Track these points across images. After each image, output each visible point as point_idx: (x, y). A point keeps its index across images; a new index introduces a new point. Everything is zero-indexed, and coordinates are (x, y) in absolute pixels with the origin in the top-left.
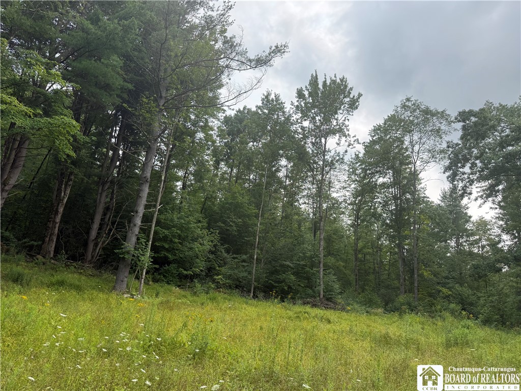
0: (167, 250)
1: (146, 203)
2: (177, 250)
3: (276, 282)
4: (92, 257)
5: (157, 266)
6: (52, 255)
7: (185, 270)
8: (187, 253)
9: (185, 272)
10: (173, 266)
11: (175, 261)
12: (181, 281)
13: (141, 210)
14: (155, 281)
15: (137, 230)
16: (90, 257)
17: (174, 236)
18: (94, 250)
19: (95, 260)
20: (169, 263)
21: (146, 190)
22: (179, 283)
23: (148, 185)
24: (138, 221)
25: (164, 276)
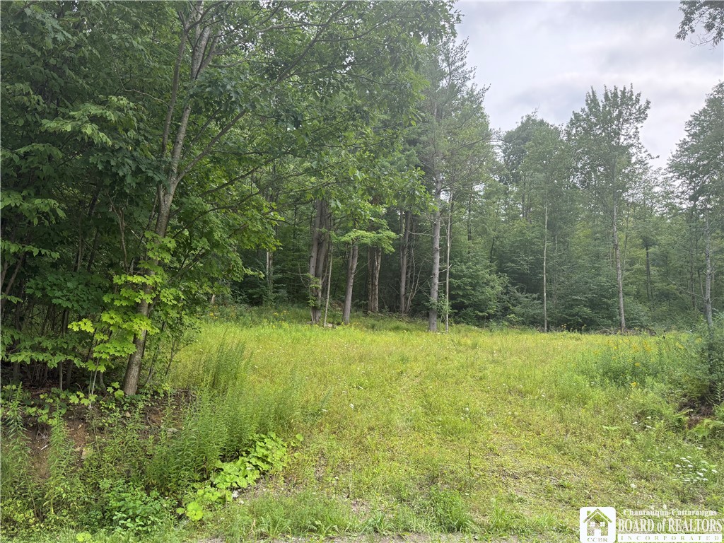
0: (463, 296)
1: (439, 267)
2: (471, 295)
3: (569, 316)
4: (406, 308)
5: (456, 311)
6: (377, 310)
7: (481, 312)
8: (480, 298)
9: (481, 314)
10: (469, 310)
11: (470, 305)
12: (479, 322)
13: (437, 272)
14: (457, 323)
15: (436, 287)
16: (403, 309)
17: (466, 284)
18: (406, 303)
19: (408, 310)
20: (466, 307)
21: (438, 257)
22: (477, 323)
23: (438, 253)
24: (436, 281)
25: (464, 318)
